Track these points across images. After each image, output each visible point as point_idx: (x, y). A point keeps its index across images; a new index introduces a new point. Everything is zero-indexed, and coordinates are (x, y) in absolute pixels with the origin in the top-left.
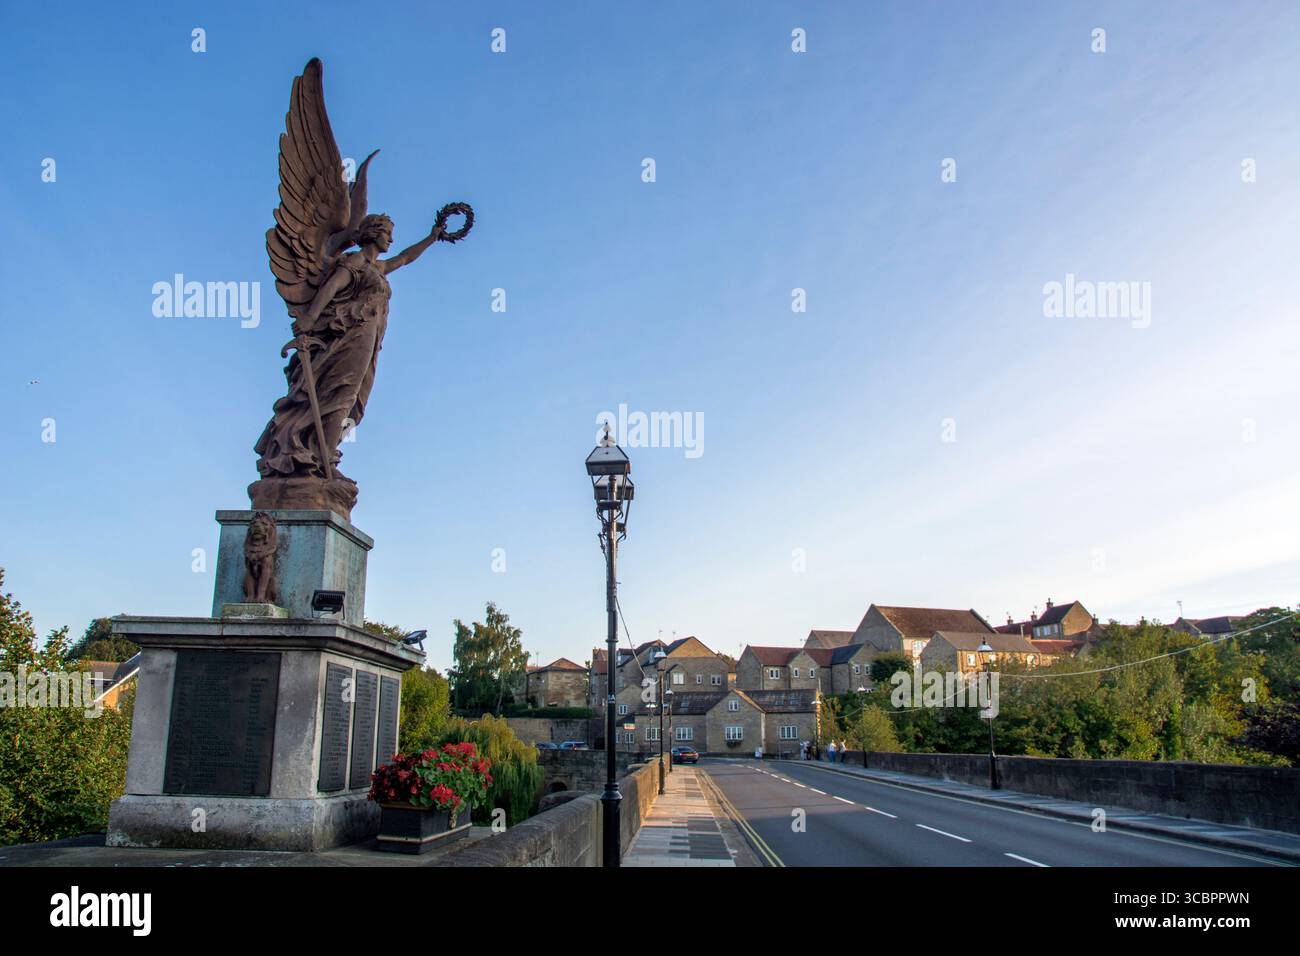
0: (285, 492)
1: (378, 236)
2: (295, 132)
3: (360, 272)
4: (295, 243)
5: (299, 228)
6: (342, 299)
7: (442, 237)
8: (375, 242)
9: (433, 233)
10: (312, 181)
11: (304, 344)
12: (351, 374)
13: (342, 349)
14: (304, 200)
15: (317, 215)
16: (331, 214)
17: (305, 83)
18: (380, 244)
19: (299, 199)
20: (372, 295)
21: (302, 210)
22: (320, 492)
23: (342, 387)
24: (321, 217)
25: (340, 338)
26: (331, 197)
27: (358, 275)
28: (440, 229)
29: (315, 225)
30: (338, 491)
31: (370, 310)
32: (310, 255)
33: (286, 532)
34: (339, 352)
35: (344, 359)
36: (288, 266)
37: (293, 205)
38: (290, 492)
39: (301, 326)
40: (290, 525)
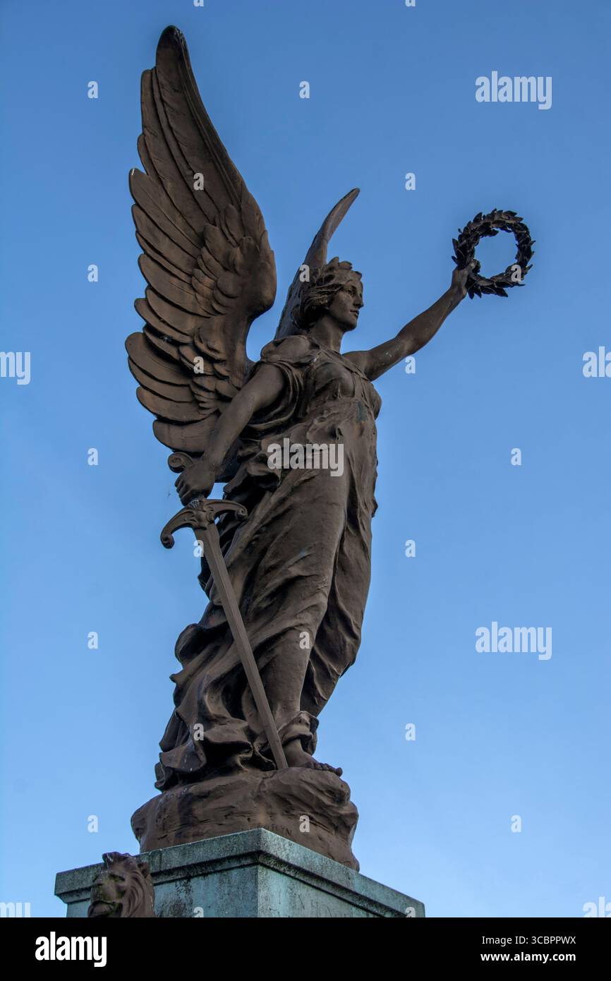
0: (190, 812)
1: (331, 301)
2: (159, 165)
3: (299, 365)
4: (187, 351)
5: (190, 324)
6: (273, 422)
7: (475, 287)
8: (328, 313)
9: (455, 284)
10: (201, 240)
11: (203, 515)
12: (305, 554)
13: (281, 510)
14: (190, 275)
15: (219, 295)
16: (243, 285)
17: (161, 79)
18: (338, 313)
19: (183, 276)
20: (330, 404)
21: (192, 292)
22: (258, 798)
23: (291, 582)
24: (228, 296)
25: (273, 490)
26: (238, 256)
27: (296, 373)
28: (466, 272)
29: (218, 313)
30: (295, 792)
31: (327, 430)
32: (217, 367)
33: (183, 895)
34: (277, 518)
35: (287, 528)
36: (182, 394)
37: (172, 287)
38: (199, 809)
39: (189, 482)
40: (189, 878)
